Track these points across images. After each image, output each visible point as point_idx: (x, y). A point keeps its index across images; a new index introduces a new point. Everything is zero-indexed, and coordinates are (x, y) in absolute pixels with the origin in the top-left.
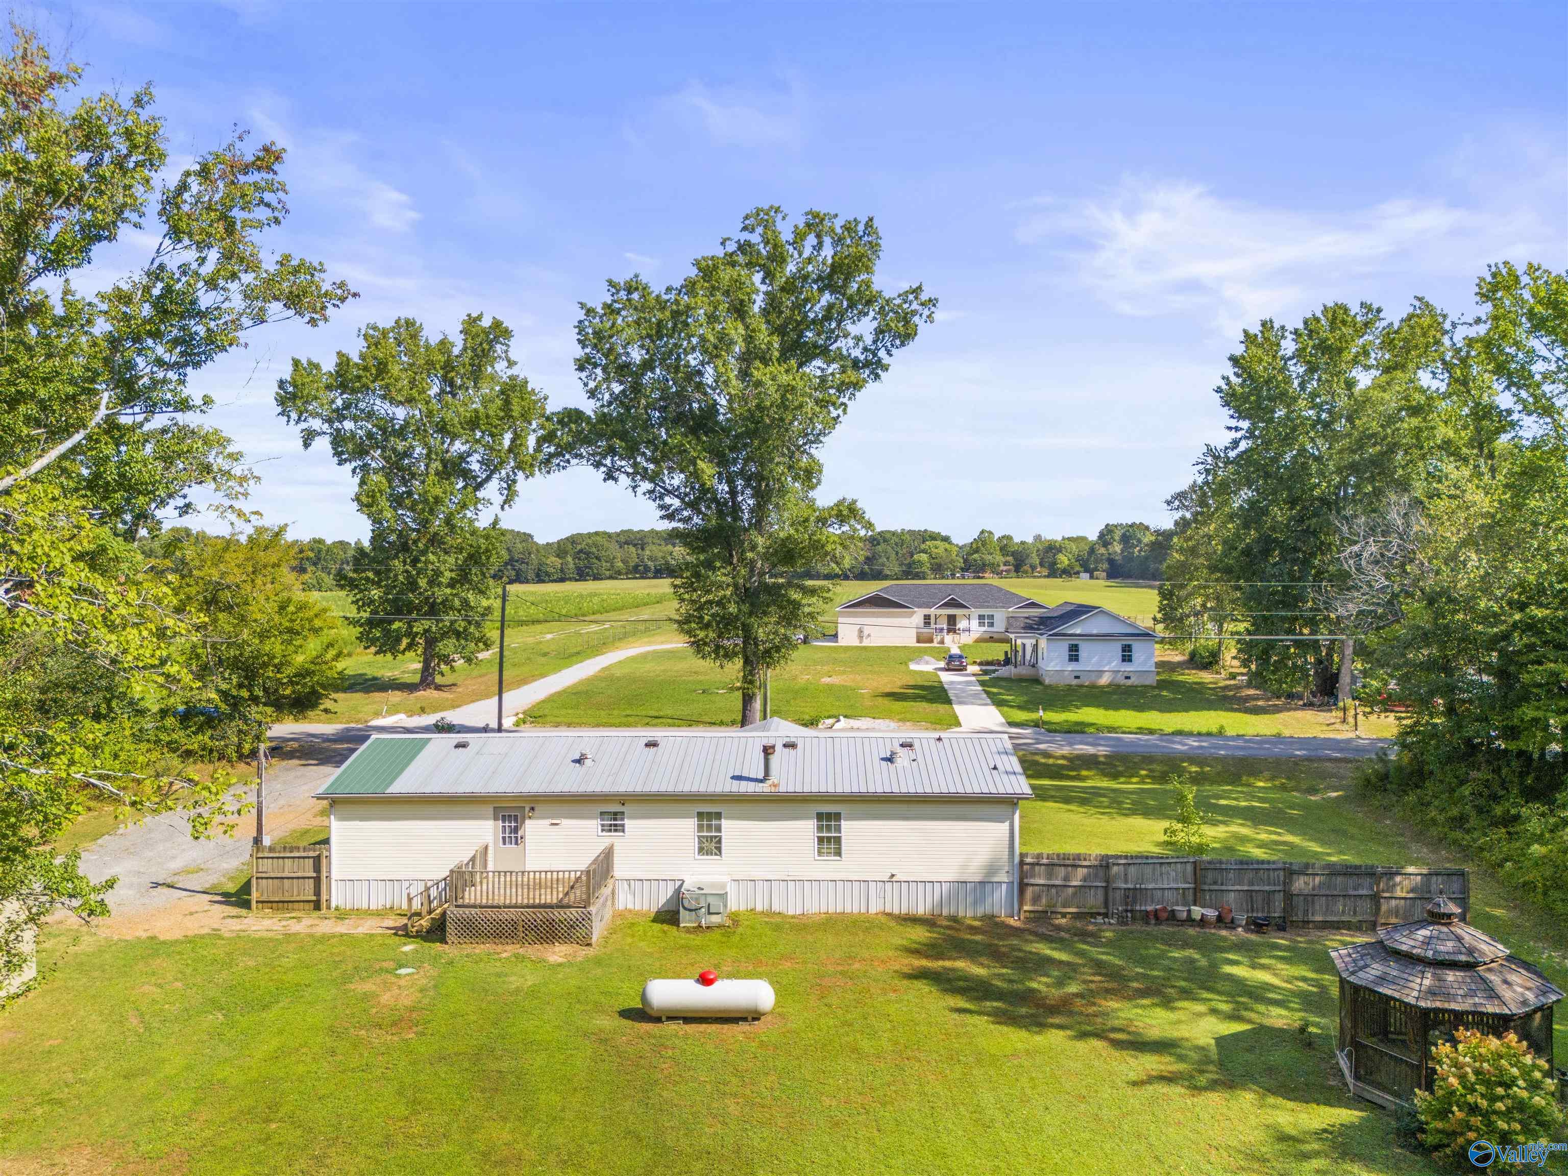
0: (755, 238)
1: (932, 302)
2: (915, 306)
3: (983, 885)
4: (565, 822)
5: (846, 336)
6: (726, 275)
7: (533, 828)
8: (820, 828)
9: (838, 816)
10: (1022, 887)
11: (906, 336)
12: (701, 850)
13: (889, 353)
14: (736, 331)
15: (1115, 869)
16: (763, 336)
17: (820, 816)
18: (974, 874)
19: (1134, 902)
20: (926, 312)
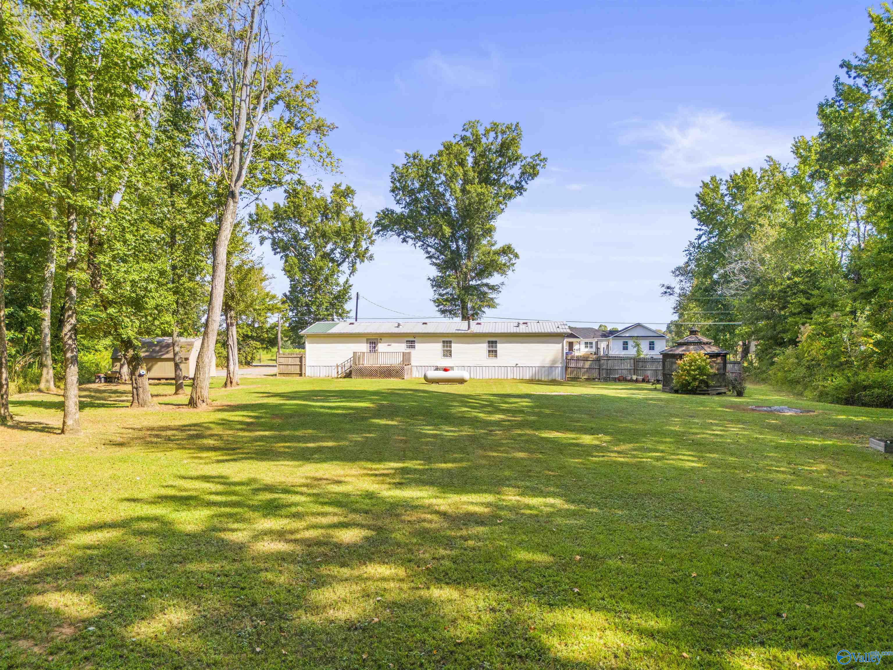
0: (468, 134)
1: (545, 159)
2: (538, 162)
3: (551, 368)
4: (393, 345)
5: (507, 175)
6: (455, 149)
7: (382, 347)
8: (489, 347)
9: (496, 342)
10: (567, 368)
11: (534, 175)
12: (444, 355)
13: (526, 182)
14: (460, 171)
15: (602, 361)
16: (471, 174)
17: (489, 342)
18: (547, 364)
19: (610, 374)
20: (542, 164)
